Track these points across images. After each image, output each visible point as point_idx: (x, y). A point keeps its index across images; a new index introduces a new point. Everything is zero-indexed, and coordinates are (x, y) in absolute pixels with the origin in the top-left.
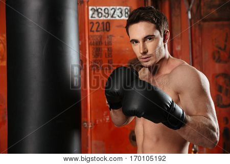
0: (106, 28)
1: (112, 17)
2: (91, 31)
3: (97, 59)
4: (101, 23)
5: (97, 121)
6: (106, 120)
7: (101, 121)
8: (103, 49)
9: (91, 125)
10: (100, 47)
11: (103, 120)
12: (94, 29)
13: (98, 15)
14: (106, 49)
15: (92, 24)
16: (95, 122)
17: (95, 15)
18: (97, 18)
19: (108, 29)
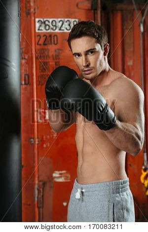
0: (54, 41)
1: (60, 30)
2: (38, 44)
3: (44, 73)
4: (48, 35)
5: (44, 137)
6: (53, 136)
7: (48, 137)
8: (50, 63)
9: (38, 141)
10: (47, 61)
11: (50, 136)
12: (41, 42)
13: (45, 27)
14: (54, 63)
15: (39, 37)
16: (42, 138)
17: (42, 28)
18: (44, 31)
19: (56, 42)
